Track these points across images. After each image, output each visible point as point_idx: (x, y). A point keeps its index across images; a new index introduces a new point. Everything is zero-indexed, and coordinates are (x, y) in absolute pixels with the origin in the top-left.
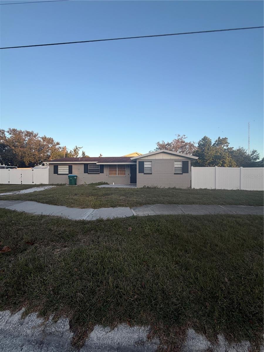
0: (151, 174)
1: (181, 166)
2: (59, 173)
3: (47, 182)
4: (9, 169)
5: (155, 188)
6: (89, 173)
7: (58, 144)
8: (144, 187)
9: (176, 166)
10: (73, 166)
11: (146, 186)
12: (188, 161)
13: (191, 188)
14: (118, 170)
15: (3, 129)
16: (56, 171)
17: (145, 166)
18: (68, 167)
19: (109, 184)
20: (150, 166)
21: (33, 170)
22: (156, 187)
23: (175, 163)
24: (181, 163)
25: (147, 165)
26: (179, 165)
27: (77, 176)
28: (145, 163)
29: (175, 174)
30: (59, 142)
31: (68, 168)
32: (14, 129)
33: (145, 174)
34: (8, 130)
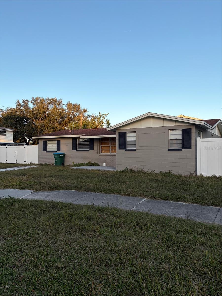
0: (135, 150)
1: (180, 137)
2: (48, 150)
3: (37, 162)
4: (7, 146)
5: (140, 172)
6: (78, 150)
7: (85, 111)
8: (125, 171)
9: (171, 138)
10: (62, 142)
11: (129, 169)
12: (190, 129)
13: (197, 174)
14: (111, 146)
15: (27, 99)
16: (45, 148)
17: (128, 139)
18: (56, 142)
19: (99, 165)
20: (134, 139)
21: (25, 147)
22: (142, 170)
23: (171, 133)
24: (180, 132)
25: (130, 137)
26: (177, 135)
27: (64, 155)
28: (128, 135)
29: (169, 150)
30: (86, 109)
31: (56, 144)
32: (38, 98)
33: (126, 150)
34: (32, 100)
